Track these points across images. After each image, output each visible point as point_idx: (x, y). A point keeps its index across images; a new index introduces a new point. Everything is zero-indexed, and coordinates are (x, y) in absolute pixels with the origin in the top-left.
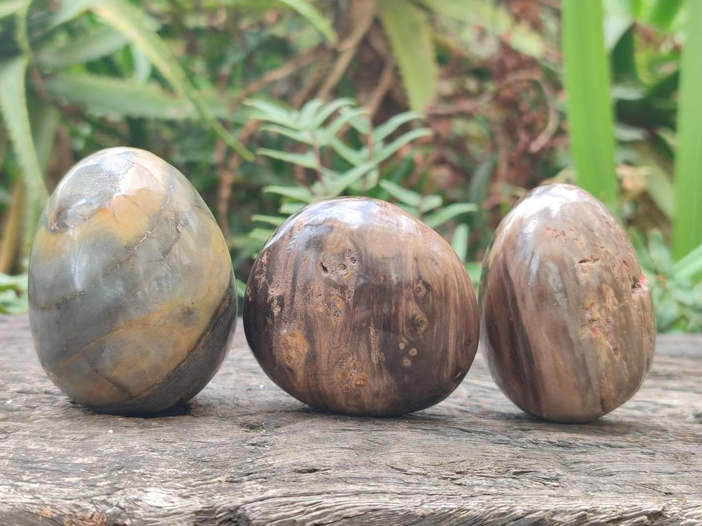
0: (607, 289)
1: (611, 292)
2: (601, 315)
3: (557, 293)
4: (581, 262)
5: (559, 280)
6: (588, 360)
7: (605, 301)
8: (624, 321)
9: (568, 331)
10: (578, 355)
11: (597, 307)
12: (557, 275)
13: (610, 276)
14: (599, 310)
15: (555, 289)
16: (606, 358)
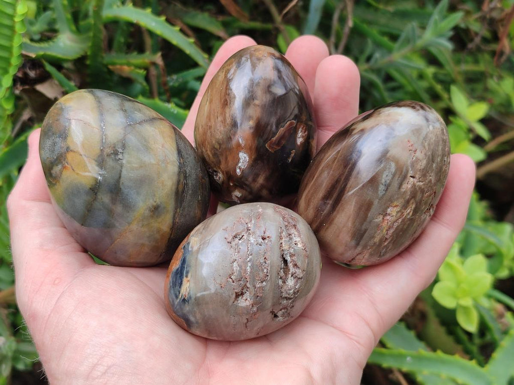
0: (413, 203)
1: (414, 206)
2: (396, 215)
3: (382, 184)
4: (411, 177)
5: (390, 178)
6: (367, 235)
7: (405, 209)
8: (405, 227)
9: (370, 211)
10: (364, 227)
11: (398, 209)
12: (392, 174)
13: (421, 197)
14: (398, 212)
15: (383, 181)
16: (378, 240)
